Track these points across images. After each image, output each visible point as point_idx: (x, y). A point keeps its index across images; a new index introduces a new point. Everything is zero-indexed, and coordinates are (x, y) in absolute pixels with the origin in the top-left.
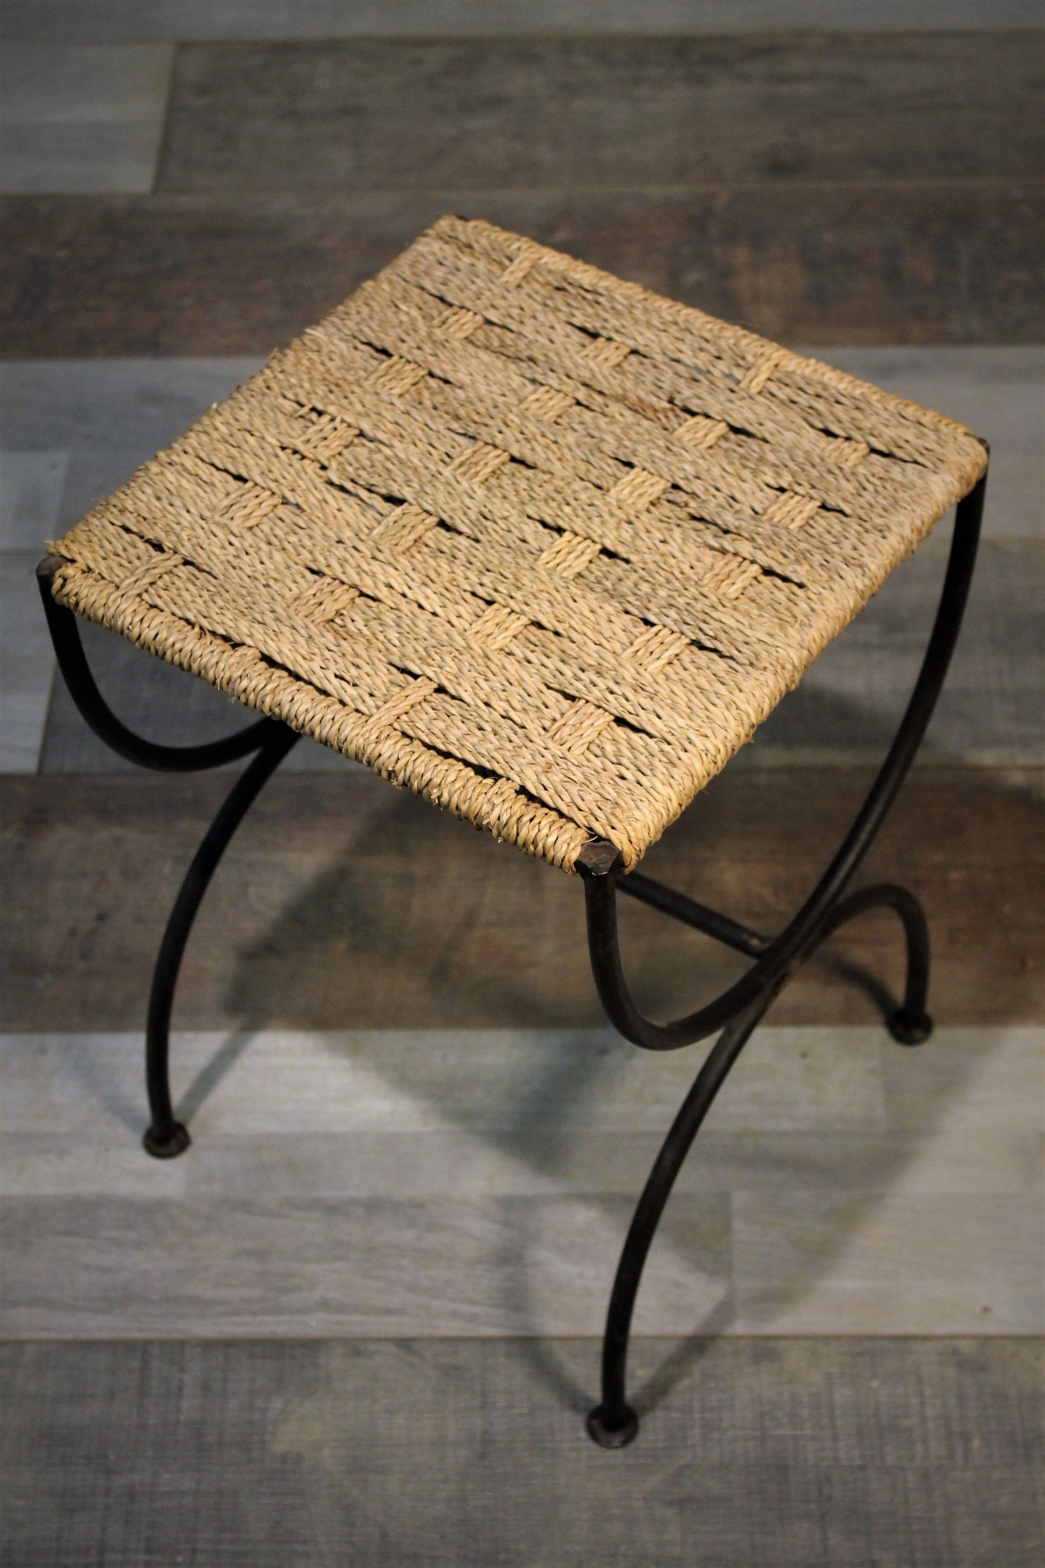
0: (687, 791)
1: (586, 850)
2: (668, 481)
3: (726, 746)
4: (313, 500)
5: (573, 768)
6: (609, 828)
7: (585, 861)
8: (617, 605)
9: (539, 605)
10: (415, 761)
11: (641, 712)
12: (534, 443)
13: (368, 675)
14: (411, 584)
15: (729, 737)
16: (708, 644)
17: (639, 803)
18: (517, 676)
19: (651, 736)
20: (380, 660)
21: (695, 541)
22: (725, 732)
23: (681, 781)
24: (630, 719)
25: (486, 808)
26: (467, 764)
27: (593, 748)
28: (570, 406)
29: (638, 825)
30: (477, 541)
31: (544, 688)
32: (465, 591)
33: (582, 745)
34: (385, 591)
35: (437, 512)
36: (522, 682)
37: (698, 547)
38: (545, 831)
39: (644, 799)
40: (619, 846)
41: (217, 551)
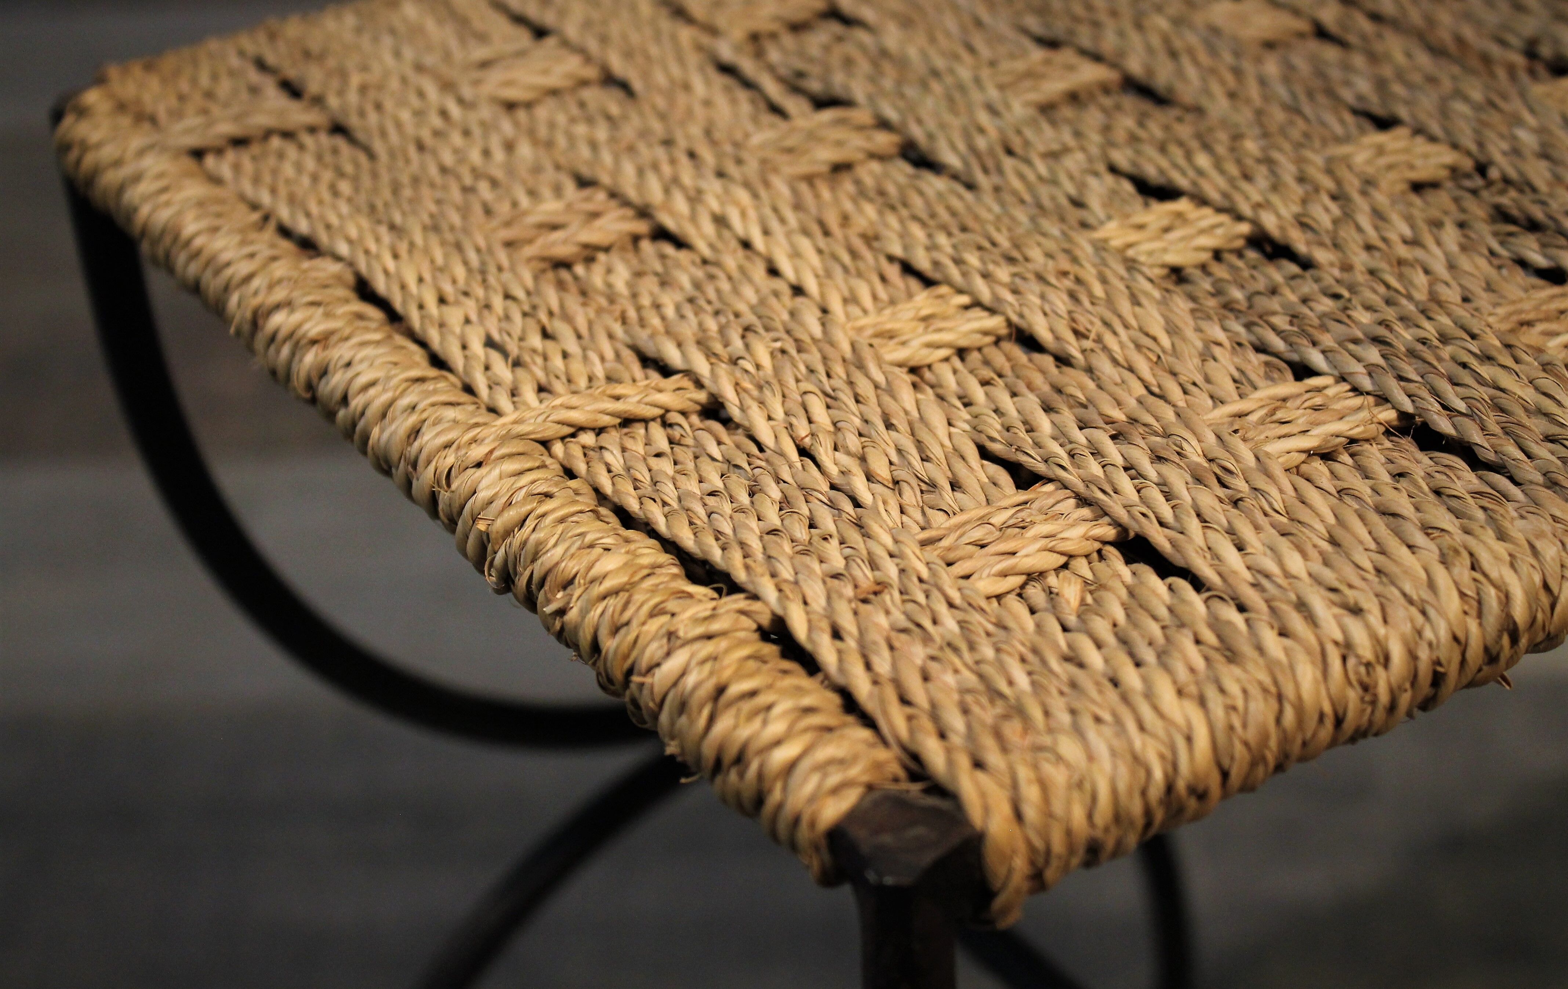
0: (1251, 735)
1: (876, 804)
2: (1468, 153)
3: (1413, 656)
4: (660, 78)
5: (942, 609)
6: (964, 762)
7: (860, 834)
8: (1241, 330)
9: (1043, 297)
10: (543, 516)
11: (1194, 525)
12: (1186, 61)
13: (565, 355)
14: (774, 225)
15: (1428, 634)
16: (1444, 425)
17: (1087, 722)
18: (915, 414)
19: (1198, 584)
20: (611, 336)
21: (1492, 253)
22: (1420, 619)
23: (1240, 703)
24: (1160, 538)
25: (654, 650)
26: (670, 546)
27: (1035, 592)
28: (1301, 35)
29: (1058, 776)
30: (971, 186)
31: (972, 454)
32: (891, 259)
33: (1004, 574)
34: (709, 228)
35: (904, 123)
36: (918, 426)
37: (1499, 267)
38: (776, 728)
39: (1107, 716)
40: (975, 813)
41: (405, 116)
